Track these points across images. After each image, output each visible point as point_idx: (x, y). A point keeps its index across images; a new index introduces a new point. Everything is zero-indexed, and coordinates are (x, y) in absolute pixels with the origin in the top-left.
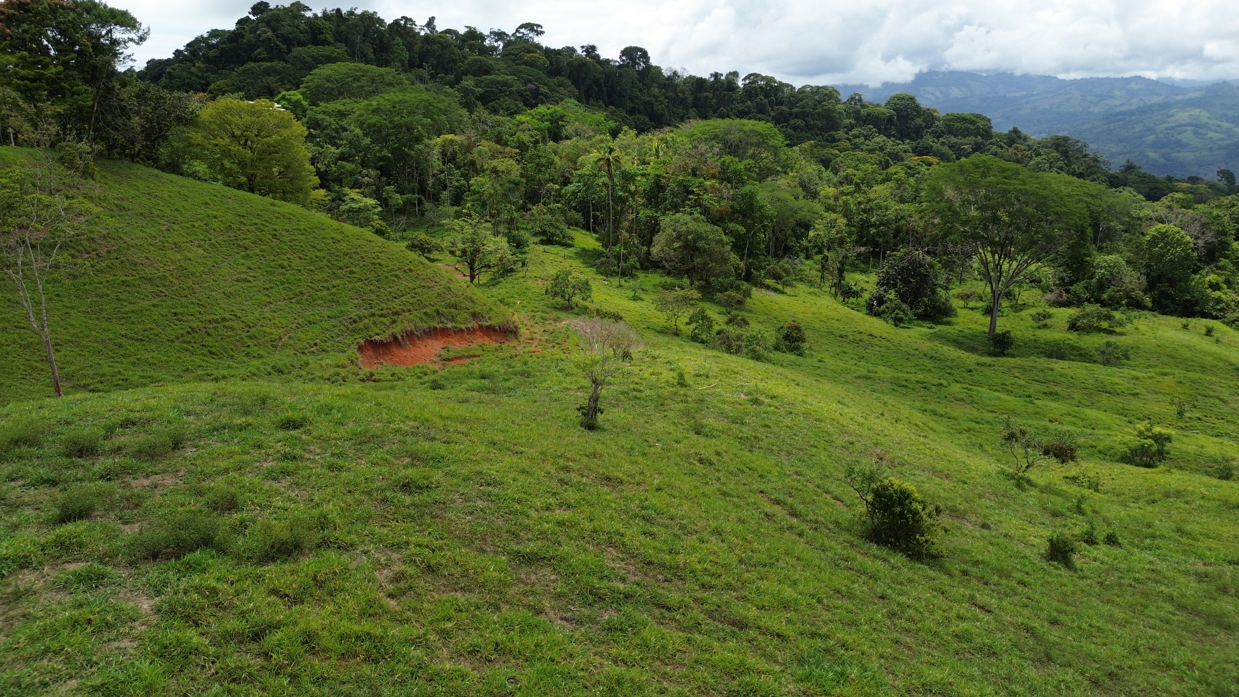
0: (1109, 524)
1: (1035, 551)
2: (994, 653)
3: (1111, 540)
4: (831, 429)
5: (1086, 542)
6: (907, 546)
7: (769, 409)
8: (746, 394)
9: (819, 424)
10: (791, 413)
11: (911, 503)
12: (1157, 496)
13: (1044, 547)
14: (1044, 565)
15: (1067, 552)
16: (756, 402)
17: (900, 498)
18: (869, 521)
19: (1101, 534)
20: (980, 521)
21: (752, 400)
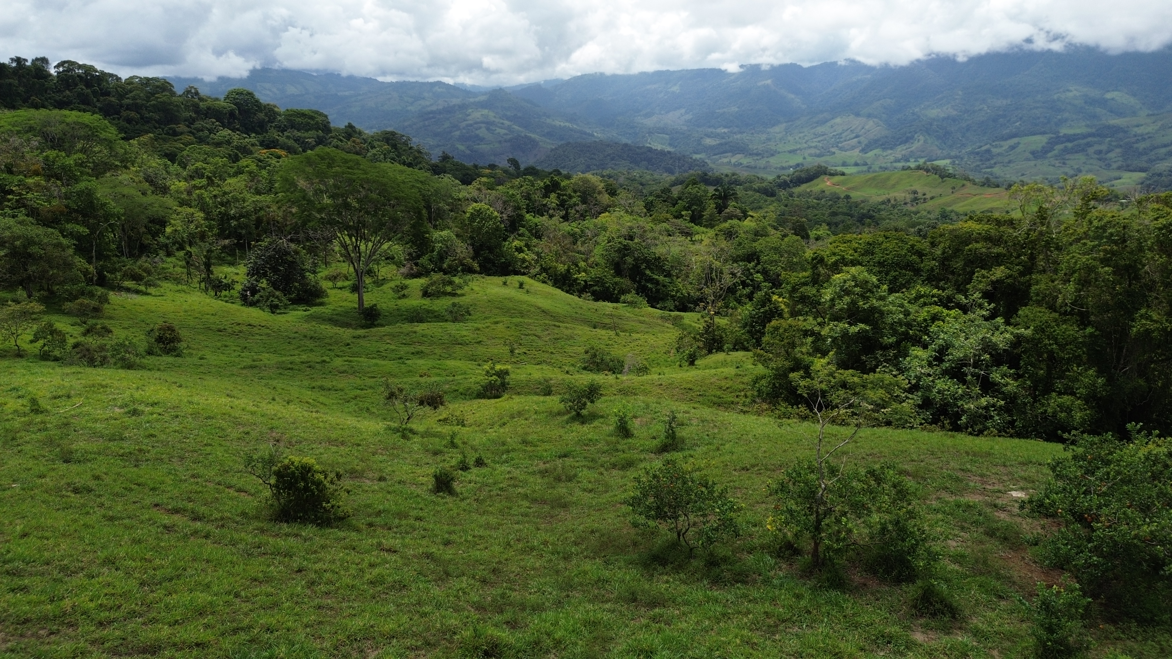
0: (476, 450)
1: (425, 488)
2: (404, 586)
3: (480, 463)
4: (224, 424)
5: (462, 469)
6: (316, 516)
7: (151, 417)
8: (121, 407)
9: (210, 422)
10: (177, 417)
11: (313, 475)
12: (506, 419)
13: (431, 482)
14: (433, 498)
15: (448, 482)
16: (135, 412)
17: (302, 473)
18: (276, 503)
19: (471, 461)
20: (377, 475)
21: (129, 412)
